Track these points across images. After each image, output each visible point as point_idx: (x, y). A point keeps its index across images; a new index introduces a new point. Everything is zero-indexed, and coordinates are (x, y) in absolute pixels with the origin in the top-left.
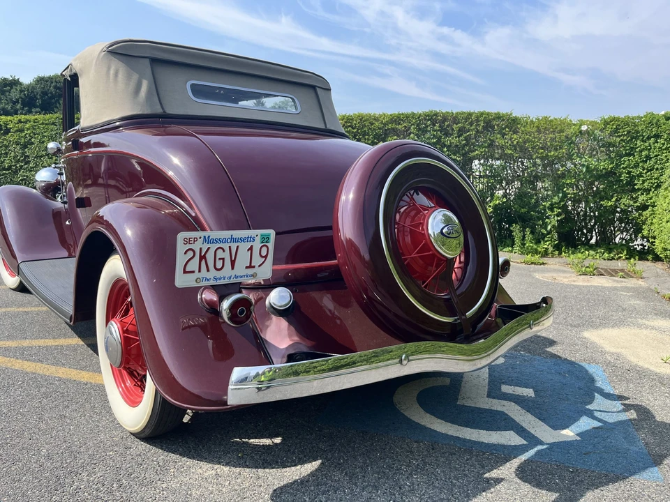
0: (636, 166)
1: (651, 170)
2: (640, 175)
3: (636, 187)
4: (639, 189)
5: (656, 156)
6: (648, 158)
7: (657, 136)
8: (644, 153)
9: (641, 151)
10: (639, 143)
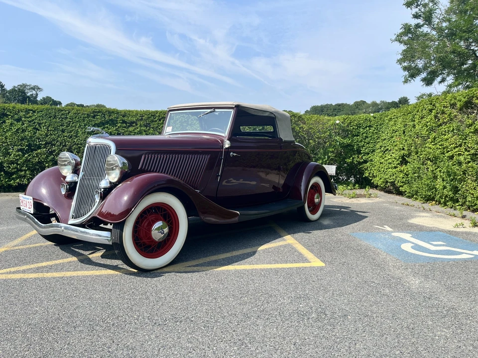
0: (361, 141)
1: (368, 143)
2: (363, 146)
3: (362, 152)
4: (363, 153)
5: (371, 136)
6: (367, 137)
7: (370, 126)
8: (364, 135)
9: (363, 134)
10: (361, 130)
